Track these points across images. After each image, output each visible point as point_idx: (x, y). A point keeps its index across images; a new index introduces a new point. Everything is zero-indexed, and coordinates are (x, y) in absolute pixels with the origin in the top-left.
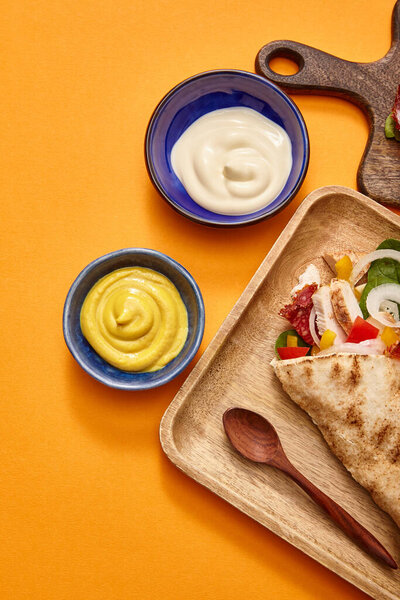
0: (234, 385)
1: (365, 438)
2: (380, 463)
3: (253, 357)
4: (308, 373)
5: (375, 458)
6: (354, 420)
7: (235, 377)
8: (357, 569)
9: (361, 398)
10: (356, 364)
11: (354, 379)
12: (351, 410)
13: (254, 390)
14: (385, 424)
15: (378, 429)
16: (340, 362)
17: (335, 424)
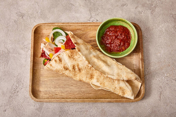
0: (41, 77)
1: (71, 71)
2: (78, 74)
3: (41, 69)
4: (51, 65)
5: (76, 74)
6: (66, 69)
7: (40, 76)
8: (88, 99)
9: (64, 64)
10: (59, 57)
11: (60, 60)
12: (64, 67)
13: (46, 76)
14: (73, 65)
15: (72, 68)
16: (55, 59)
17: (64, 72)
